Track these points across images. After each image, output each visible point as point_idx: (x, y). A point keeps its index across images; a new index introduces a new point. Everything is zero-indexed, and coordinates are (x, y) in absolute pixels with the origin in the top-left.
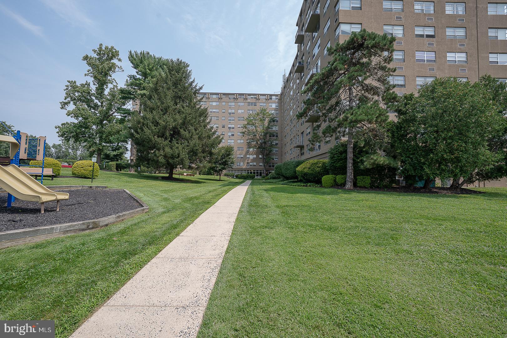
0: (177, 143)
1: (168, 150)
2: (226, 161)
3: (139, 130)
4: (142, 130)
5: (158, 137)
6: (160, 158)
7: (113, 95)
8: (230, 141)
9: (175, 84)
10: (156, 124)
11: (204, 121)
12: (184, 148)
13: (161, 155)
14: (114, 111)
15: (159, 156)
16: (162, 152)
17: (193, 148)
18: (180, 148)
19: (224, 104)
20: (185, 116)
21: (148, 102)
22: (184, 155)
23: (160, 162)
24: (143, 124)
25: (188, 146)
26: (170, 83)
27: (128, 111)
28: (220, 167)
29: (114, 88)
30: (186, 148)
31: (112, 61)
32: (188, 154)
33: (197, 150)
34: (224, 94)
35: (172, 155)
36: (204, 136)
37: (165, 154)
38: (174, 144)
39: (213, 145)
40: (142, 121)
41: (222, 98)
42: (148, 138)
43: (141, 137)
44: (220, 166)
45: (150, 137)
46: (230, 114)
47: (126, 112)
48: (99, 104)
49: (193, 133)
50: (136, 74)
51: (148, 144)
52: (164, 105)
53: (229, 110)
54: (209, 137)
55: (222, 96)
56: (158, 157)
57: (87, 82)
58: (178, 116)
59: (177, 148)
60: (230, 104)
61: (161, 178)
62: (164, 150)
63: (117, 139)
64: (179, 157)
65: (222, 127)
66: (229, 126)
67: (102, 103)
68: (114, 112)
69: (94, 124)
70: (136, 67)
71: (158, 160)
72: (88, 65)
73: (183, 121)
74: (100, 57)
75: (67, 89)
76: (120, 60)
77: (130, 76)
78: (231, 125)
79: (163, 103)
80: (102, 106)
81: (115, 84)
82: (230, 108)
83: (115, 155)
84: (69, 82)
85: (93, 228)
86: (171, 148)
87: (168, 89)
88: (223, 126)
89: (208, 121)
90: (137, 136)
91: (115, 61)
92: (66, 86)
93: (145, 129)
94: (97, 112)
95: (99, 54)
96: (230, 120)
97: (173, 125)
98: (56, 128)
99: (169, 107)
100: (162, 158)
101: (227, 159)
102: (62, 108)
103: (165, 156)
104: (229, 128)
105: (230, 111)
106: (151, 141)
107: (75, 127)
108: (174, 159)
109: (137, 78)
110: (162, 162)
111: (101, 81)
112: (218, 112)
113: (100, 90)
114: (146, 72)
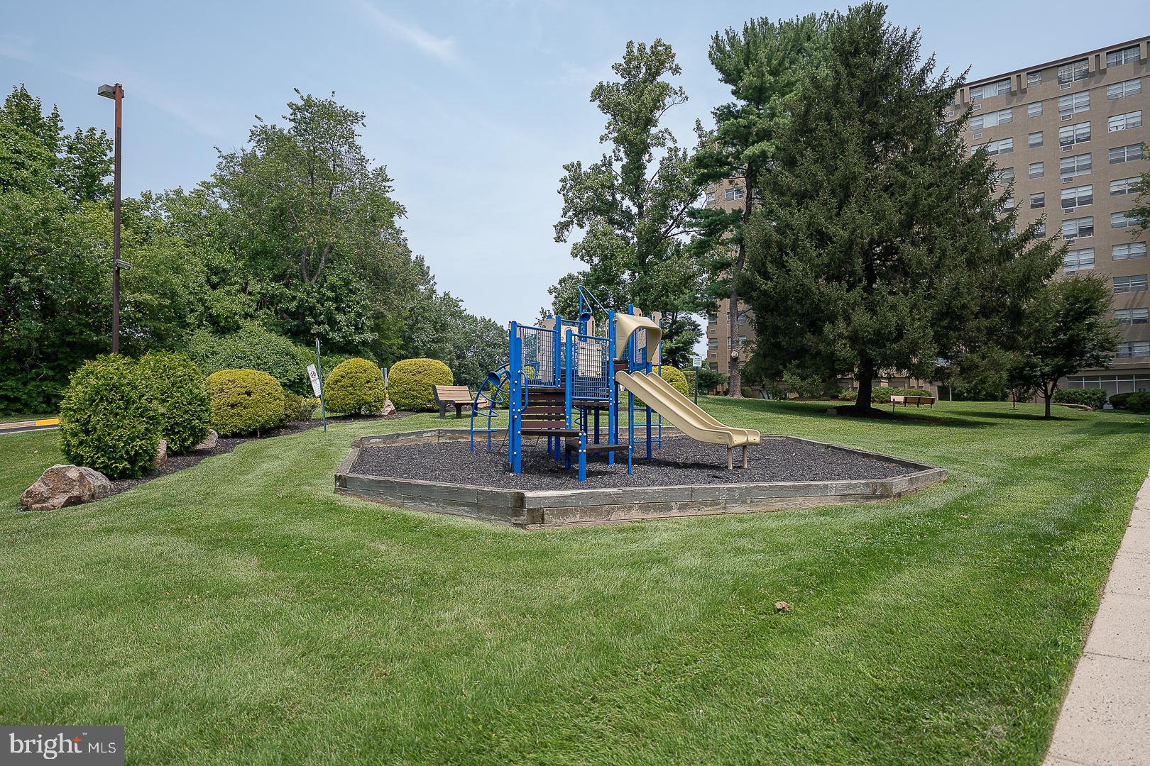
0: (891, 293)
1: (861, 318)
2: (1072, 341)
3: (771, 268)
4: (781, 265)
5: (828, 280)
6: (838, 345)
7: (668, 177)
8: (1075, 258)
9: (868, 99)
10: (822, 238)
11: (977, 200)
12: (914, 307)
13: (840, 336)
14: (670, 222)
15: (834, 341)
16: (842, 326)
17: (950, 302)
18: (903, 308)
19: (1034, 110)
20: (915, 196)
21: (787, 177)
22: (918, 329)
23: (839, 360)
24: (781, 248)
25: (929, 297)
26: (847, 97)
27: (718, 215)
28: (1047, 365)
29: (670, 159)
30: (923, 304)
31: (659, 79)
32: (932, 326)
33: (964, 307)
34: (1033, 71)
35: (878, 333)
36: (985, 253)
37: (855, 332)
38: (883, 297)
39: (1026, 284)
40: (776, 236)
41: (1024, 91)
42: (801, 285)
43: (776, 286)
44: (1048, 361)
45: (806, 282)
46: (1067, 144)
47: (714, 218)
48: (635, 210)
49: (944, 252)
50: (733, 99)
51: (798, 306)
52: (838, 174)
53: (1062, 130)
54: (1006, 254)
55: (1027, 81)
56: (831, 343)
57: (605, 157)
58: (888, 204)
59: (893, 307)
60: (1063, 104)
61: (835, 412)
62: (848, 319)
63: (693, 303)
64: (900, 336)
65: (1033, 207)
66: (1063, 197)
67: (640, 207)
68: (670, 227)
69: (627, 266)
70: (730, 77)
71: (832, 354)
72: (603, 110)
73: (907, 214)
74: (630, 79)
75: (564, 188)
76: (676, 70)
77: (718, 109)
78: (1073, 190)
79: (831, 170)
80: (640, 214)
81: (670, 144)
82: (1069, 121)
83: (671, 349)
84: (566, 167)
85: (881, 497)
86: (874, 312)
87: (847, 117)
88: (1035, 200)
89: (994, 197)
90: (767, 286)
91: (665, 77)
92: (562, 181)
93: (793, 262)
94: (629, 235)
95: (626, 72)
96: (1072, 170)
97: (872, 234)
98: (550, 292)
99: (854, 179)
100: (845, 344)
101: (1079, 329)
102: (558, 239)
103: (854, 339)
104: (1068, 203)
105: (1065, 133)
106: (807, 293)
107: (587, 283)
108: (885, 346)
109: (737, 111)
110: (844, 359)
111: (636, 144)
112: (1010, 150)
113: (634, 170)
114: (763, 83)
